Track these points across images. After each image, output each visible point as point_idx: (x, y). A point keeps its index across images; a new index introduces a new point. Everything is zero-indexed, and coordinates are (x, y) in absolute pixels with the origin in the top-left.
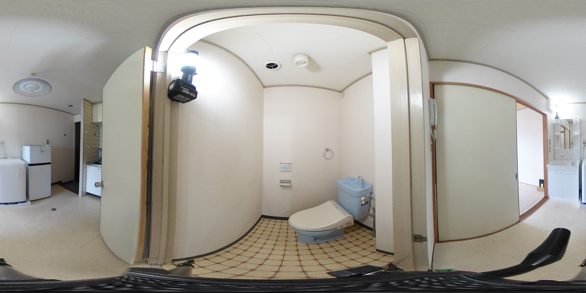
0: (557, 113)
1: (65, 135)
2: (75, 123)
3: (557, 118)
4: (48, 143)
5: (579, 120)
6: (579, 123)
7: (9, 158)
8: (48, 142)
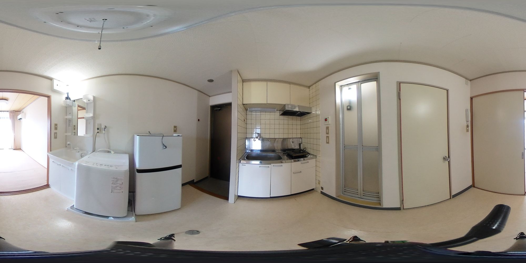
0: (68, 94)
1: (199, 120)
2: (211, 106)
3: (68, 98)
4: (175, 131)
5: (92, 98)
6: (92, 101)
7: (112, 152)
8: (175, 129)
